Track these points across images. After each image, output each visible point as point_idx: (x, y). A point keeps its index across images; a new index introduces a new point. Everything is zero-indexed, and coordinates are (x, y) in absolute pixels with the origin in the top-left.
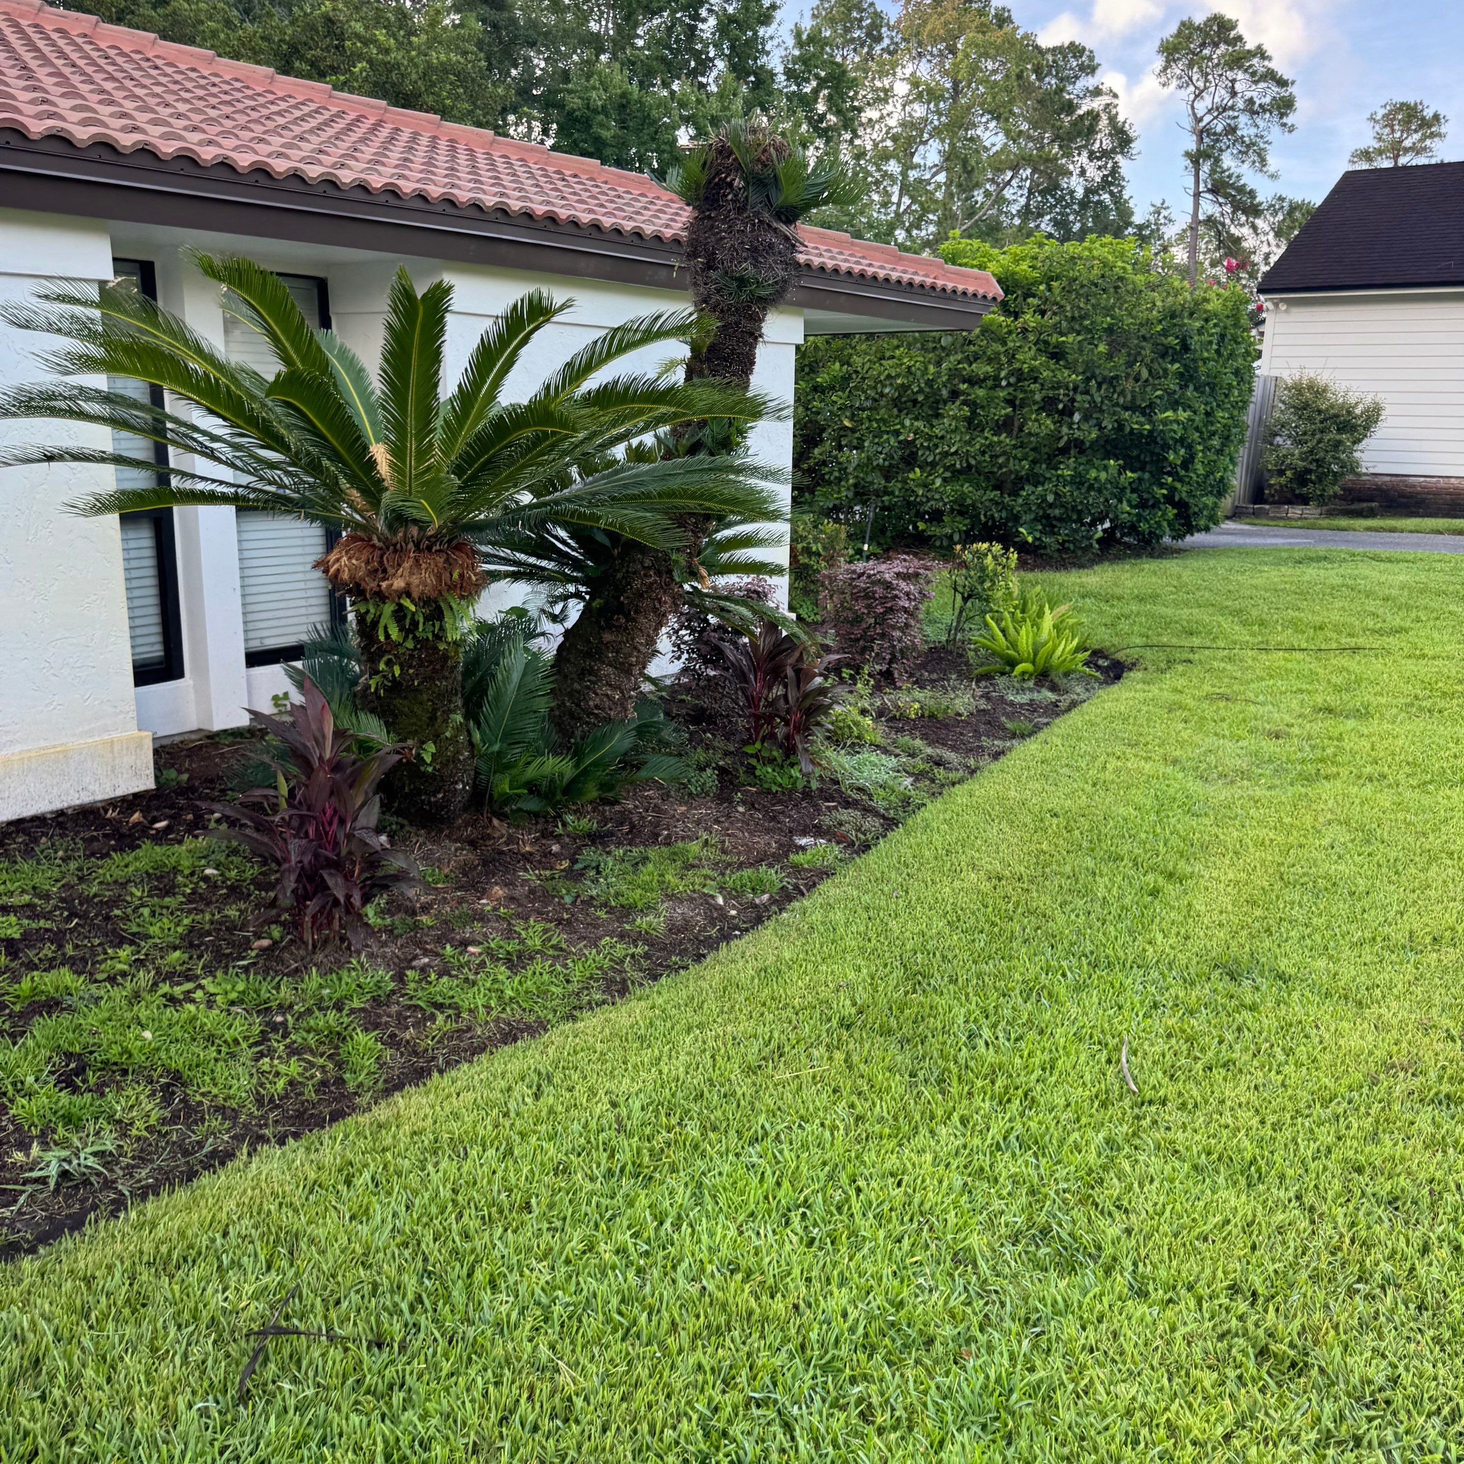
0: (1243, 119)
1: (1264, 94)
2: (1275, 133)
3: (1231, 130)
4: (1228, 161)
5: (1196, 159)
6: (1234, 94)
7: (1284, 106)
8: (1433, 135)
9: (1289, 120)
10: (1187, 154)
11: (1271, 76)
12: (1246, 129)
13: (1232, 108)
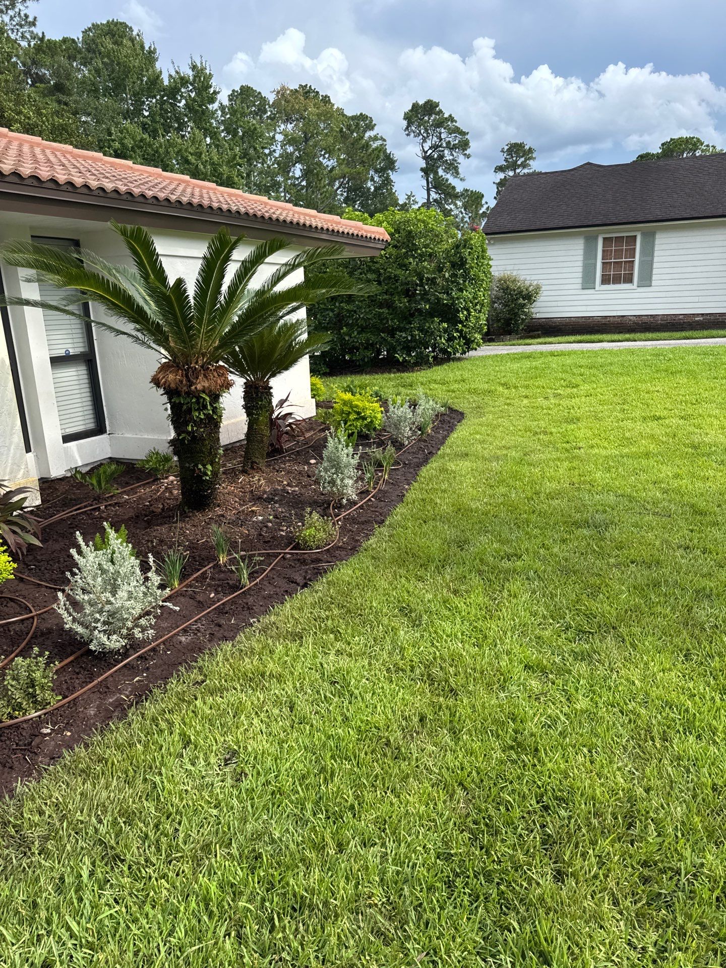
0: (446, 152)
1: (454, 140)
2: (461, 159)
3: (441, 157)
4: (441, 172)
5: (426, 171)
6: (441, 140)
7: (464, 145)
8: (530, 159)
9: (467, 152)
10: (422, 170)
11: (457, 130)
12: (448, 156)
13: (441, 146)
